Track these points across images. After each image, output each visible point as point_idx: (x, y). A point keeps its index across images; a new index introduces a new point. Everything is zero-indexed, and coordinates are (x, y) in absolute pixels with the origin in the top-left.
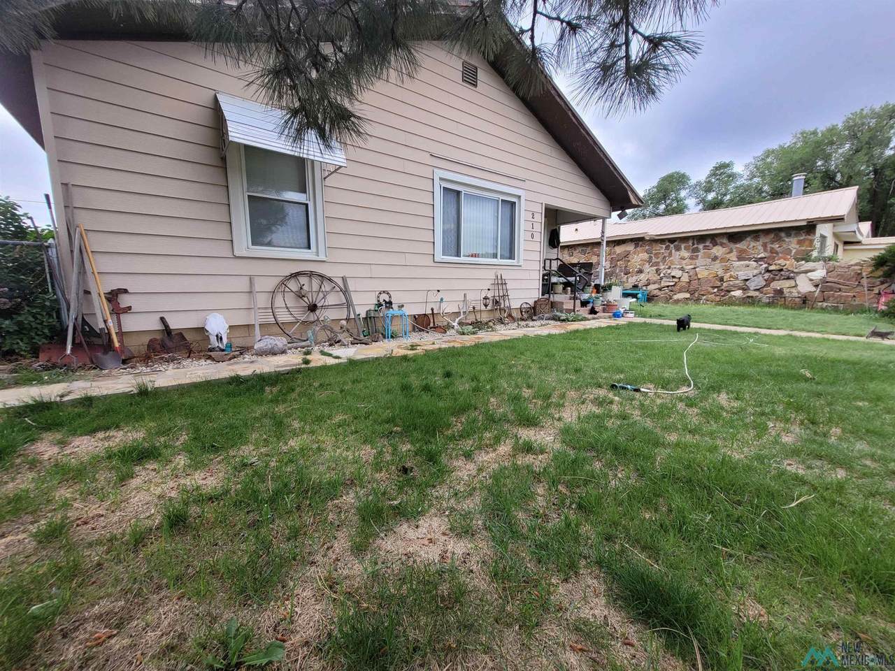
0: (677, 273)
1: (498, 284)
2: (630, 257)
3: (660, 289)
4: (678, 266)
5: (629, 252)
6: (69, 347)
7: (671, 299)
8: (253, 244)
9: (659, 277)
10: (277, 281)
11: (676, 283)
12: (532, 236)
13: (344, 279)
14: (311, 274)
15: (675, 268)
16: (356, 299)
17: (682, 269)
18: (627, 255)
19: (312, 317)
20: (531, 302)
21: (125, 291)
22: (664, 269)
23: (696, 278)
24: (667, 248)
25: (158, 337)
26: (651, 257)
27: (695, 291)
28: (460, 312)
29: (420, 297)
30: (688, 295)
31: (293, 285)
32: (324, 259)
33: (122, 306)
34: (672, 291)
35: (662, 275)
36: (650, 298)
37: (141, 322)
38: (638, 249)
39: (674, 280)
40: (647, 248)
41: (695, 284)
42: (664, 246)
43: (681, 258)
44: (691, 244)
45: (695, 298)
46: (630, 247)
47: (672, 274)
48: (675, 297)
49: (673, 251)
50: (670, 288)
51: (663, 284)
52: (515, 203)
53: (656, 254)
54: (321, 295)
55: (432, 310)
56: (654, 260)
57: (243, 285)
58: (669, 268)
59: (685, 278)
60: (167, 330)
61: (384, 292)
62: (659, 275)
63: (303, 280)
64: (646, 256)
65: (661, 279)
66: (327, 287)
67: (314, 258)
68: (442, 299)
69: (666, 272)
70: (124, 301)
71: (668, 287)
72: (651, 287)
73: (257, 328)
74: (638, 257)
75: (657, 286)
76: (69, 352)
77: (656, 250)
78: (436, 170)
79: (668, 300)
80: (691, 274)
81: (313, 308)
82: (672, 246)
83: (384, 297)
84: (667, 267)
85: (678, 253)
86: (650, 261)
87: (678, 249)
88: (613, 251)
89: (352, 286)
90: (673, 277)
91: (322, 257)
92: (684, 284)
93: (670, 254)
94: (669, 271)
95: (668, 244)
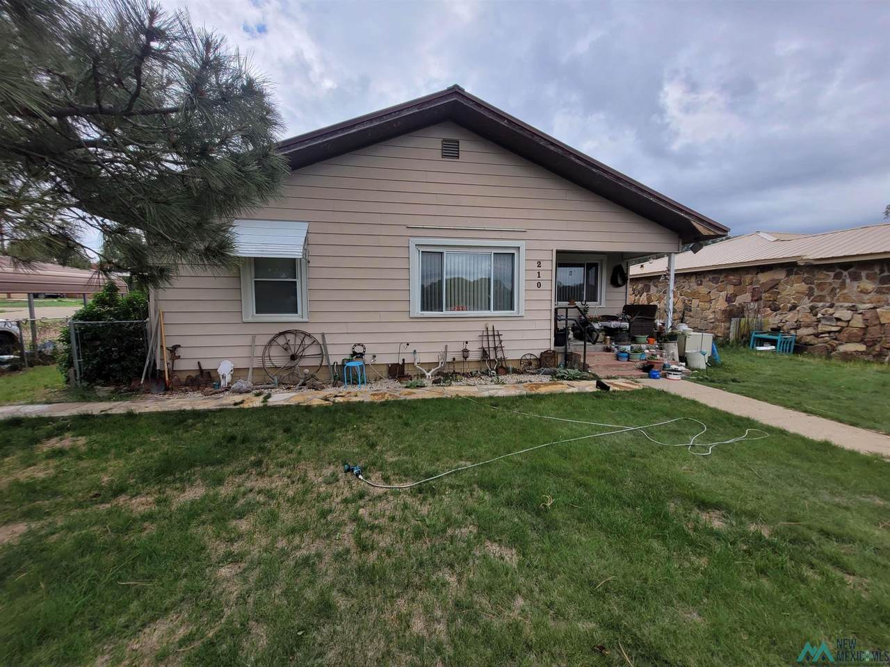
0: (845, 314)
1: (488, 336)
2: (781, 287)
3: (817, 335)
4: (847, 304)
5: (780, 280)
6: (143, 379)
7: (834, 350)
8: (257, 313)
9: (814, 319)
10: (270, 337)
11: (843, 328)
12: (539, 285)
13: (323, 335)
14: (295, 333)
15: (841, 306)
16: (331, 350)
17: (853, 309)
18: (775, 285)
19: (293, 364)
20: (537, 354)
21: (179, 346)
22: (823, 307)
23: (876, 322)
24: (837, 276)
25: (194, 375)
26: (811, 289)
27: (874, 342)
28: (438, 363)
29: (395, 349)
30: (862, 348)
31: (281, 341)
32: (307, 320)
33: (177, 355)
34: (835, 339)
35: (819, 315)
36: (800, 348)
37: (186, 365)
38: (792, 277)
39: (839, 323)
40: (806, 275)
41: (874, 332)
42: (832, 274)
43: (861, 292)
44: (877, 271)
45: (874, 353)
46: (780, 275)
47: (836, 315)
48: (842, 348)
49: (848, 281)
50: (832, 334)
51: (821, 328)
52: (514, 254)
53: (819, 285)
54: (301, 349)
55: (404, 360)
56: (816, 293)
57: (248, 340)
58: (832, 306)
59: (858, 322)
60: (201, 371)
61: (359, 344)
62: (816, 315)
63: (290, 337)
64: (803, 287)
65: (819, 321)
66: (307, 341)
67: (300, 320)
68: (415, 351)
69: (826, 311)
70: (179, 352)
71: (829, 332)
72: (803, 332)
73: (250, 371)
74: (792, 289)
75: (811, 331)
76: (142, 382)
77: (819, 279)
78: (411, 239)
79: (829, 352)
80: (868, 315)
81: (293, 357)
82: (845, 273)
83: (359, 350)
84: (828, 304)
85: (855, 284)
86: (810, 293)
87: (856, 278)
88: (755, 279)
89: (328, 340)
90: (838, 319)
91: (305, 319)
92: (855, 331)
93: (843, 285)
94: (831, 311)
95: (838, 270)
